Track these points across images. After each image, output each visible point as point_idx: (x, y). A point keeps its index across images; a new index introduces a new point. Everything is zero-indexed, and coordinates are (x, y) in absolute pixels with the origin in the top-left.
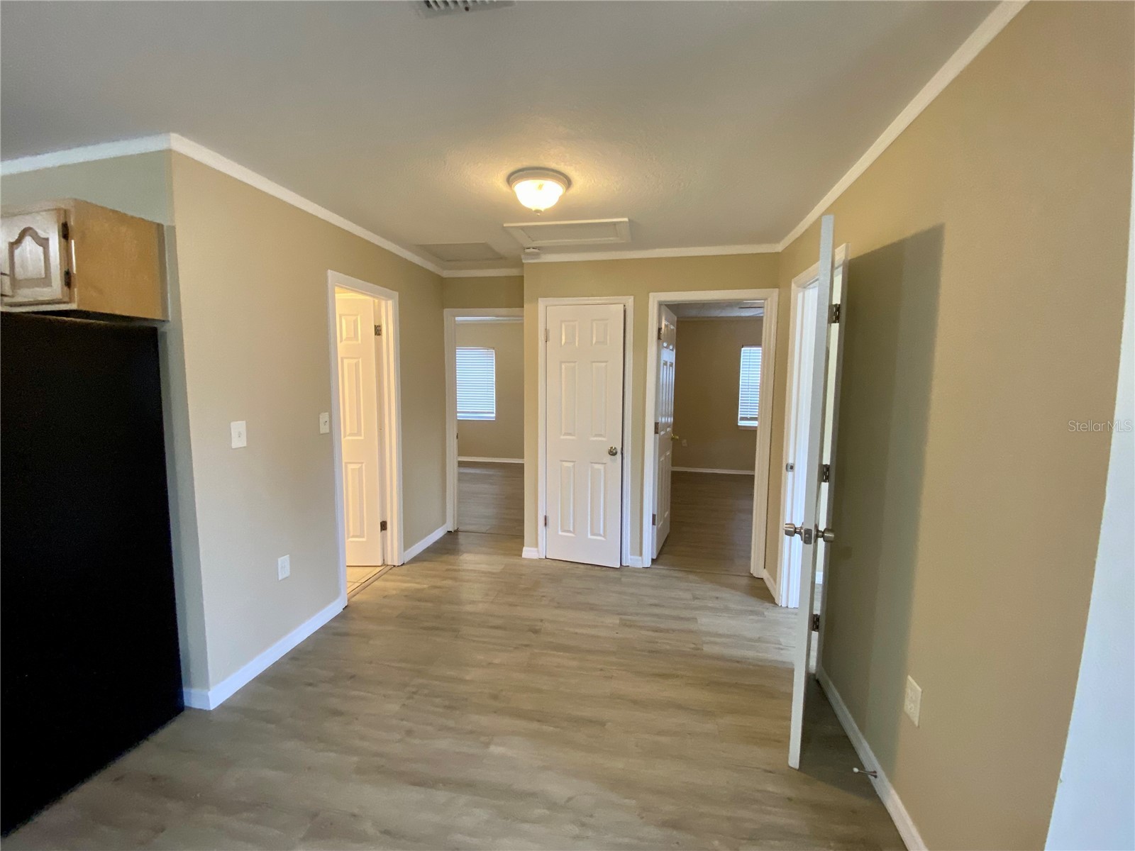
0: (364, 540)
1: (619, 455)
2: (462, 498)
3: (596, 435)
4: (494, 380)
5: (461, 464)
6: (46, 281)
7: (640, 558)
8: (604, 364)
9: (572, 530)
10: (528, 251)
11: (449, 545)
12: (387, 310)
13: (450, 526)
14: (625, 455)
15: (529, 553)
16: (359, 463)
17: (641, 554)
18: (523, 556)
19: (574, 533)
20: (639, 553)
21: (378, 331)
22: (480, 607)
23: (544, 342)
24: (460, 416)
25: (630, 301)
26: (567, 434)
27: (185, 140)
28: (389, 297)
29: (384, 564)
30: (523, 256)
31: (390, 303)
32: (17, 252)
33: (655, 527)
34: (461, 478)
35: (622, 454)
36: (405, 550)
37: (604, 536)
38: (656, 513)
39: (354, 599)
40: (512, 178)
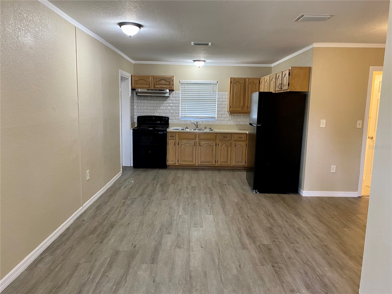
6: (286, 85)
32: (284, 79)
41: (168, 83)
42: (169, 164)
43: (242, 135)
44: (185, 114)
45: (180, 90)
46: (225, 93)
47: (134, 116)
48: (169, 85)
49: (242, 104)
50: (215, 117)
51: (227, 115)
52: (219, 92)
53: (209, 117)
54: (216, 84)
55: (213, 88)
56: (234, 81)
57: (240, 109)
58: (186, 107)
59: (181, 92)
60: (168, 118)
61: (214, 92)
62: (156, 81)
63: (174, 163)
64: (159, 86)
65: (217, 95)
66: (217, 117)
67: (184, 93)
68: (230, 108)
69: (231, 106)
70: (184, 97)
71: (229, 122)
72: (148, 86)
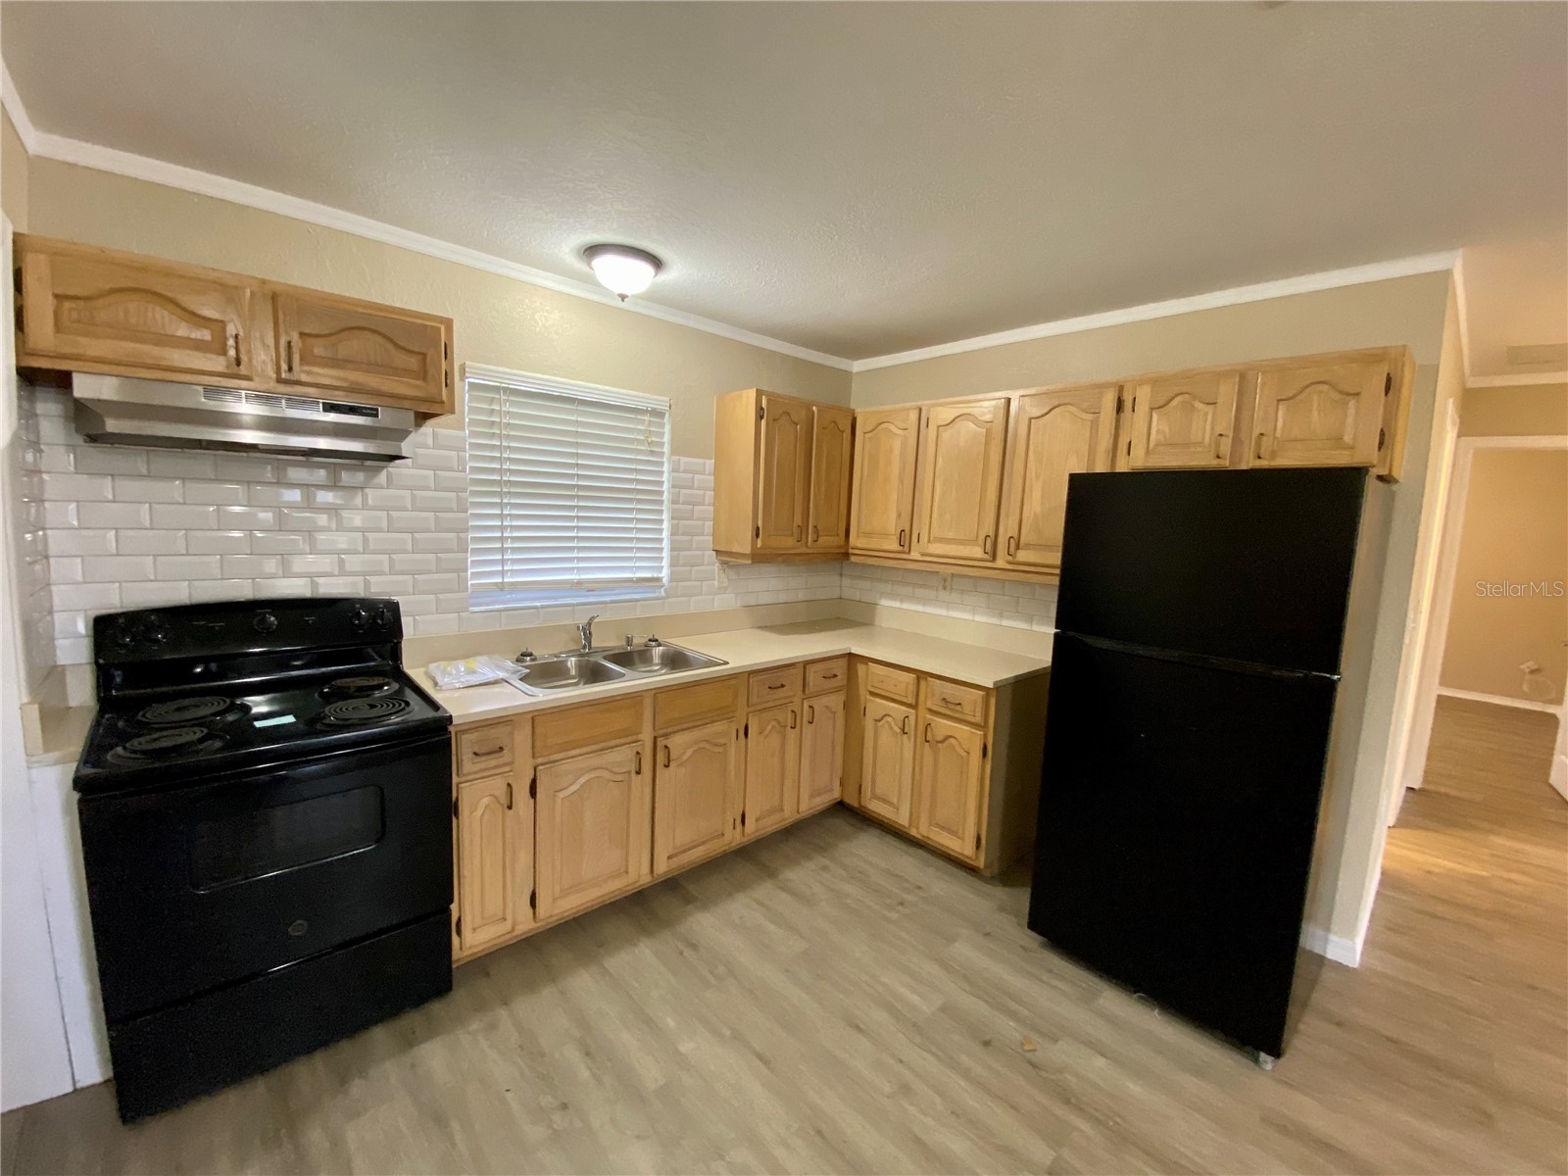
41: (412, 363)
42: (469, 950)
44: (502, 574)
45: (467, 423)
46: (702, 461)
47: (51, 612)
48: (422, 374)
49: (798, 520)
50: (659, 580)
51: (711, 567)
52: (676, 458)
53: (630, 580)
54: (660, 414)
55: (648, 431)
56: (771, 411)
58: (507, 527)
59: (473, 434)
60: (394, 607)
61: (652, 453)
62: (302, 335)
63: (508, 925)
64: (325, 375)
65: (666, 468)
66: (671, 580)
67: (493, 447)
68: (757, 536)
69: (760, 524)
70: (492, 471)
71: (717, 597)
72: (218, 364)
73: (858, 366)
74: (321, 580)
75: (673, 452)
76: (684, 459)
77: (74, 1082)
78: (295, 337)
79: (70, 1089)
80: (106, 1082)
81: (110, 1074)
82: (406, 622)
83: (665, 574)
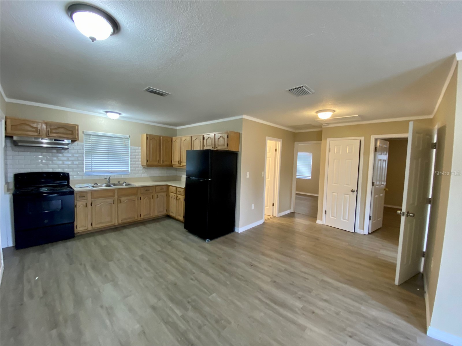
0: (268, 208)
1: (355, 193)
2: (296, 204)
3: (346, 185)
4: (311, 164)
5: (297, 194)
6: (224, 145)
7: (363, 231)
8: (351, 160)
9: (335, 216)
10: (324, 125)
11: (292, 215)
12: (279, 144)
13: (292, 210)
14: (358, 193)
15: (318, 222)
16: (268, 186)
17: (363, 229)
18: (317, 223)
19: (336, 218)
20: (362, 229)
21: (276, 150)
22: (301, 231)
23: (328, 152)
24: (297, 177)
25: (363, 139)
26: (335, 183)
27: (246, 116)
28: (279, 141)
29: (273, 216)
30: (322, 126)
31: (280, 143)
32: (219, 140)
33: (371, 221)
34: (296, 198)
35: (357, 192)
36: (279, 213)
37: (348, 220)
38: (371, 215)
39: (266, 222)
40: (317, 112)
41: (70, 132)
42: (78, 231)
43: (164, 186)
44: (92, 169)
45: (84, 141)
46: (137, 147)
48: (72, 134)
49: (158, 158)
50: (128, 171)
51: (141, 168)
52: (131, 147)
53: (121, 171)
54: (128, 138)
55: (125, 142)
56: (150, 138)
57: (157, 163)
58: (93, 160)
59: (85, 143)
60: (68, 174)
61: (126, 146)
62: (51, 129)
63: (86, 228)
64: (55, 135)
65: (129, 149)
66: (131, 171)
67: (90, 146)
68: (148, 162)
69: (148, 160)
70: (90, 150)
71: (142, 175)
72: (36, 134)
73: (178, 128)
74: (54, 169)
75: (130, 146)
76: (133, 147)
77: (8, 246)
78: (49, 129)
79: (7, 247)
80: (13, 247)
81: (15, 245)
82: (70, 177)
83: (129, 170)
